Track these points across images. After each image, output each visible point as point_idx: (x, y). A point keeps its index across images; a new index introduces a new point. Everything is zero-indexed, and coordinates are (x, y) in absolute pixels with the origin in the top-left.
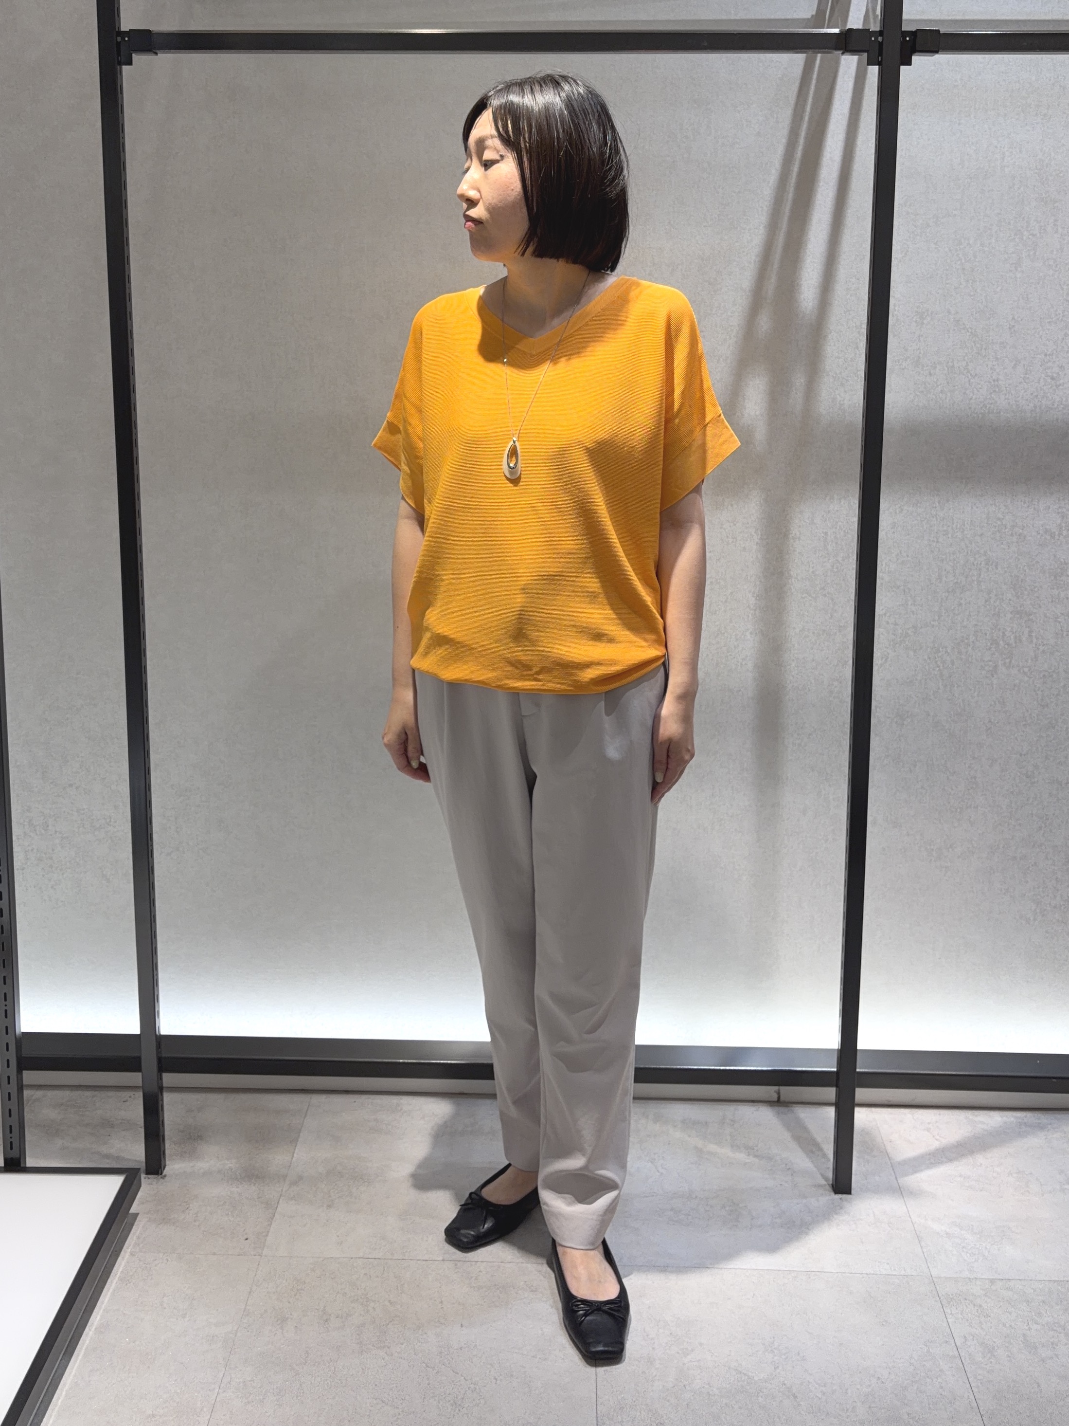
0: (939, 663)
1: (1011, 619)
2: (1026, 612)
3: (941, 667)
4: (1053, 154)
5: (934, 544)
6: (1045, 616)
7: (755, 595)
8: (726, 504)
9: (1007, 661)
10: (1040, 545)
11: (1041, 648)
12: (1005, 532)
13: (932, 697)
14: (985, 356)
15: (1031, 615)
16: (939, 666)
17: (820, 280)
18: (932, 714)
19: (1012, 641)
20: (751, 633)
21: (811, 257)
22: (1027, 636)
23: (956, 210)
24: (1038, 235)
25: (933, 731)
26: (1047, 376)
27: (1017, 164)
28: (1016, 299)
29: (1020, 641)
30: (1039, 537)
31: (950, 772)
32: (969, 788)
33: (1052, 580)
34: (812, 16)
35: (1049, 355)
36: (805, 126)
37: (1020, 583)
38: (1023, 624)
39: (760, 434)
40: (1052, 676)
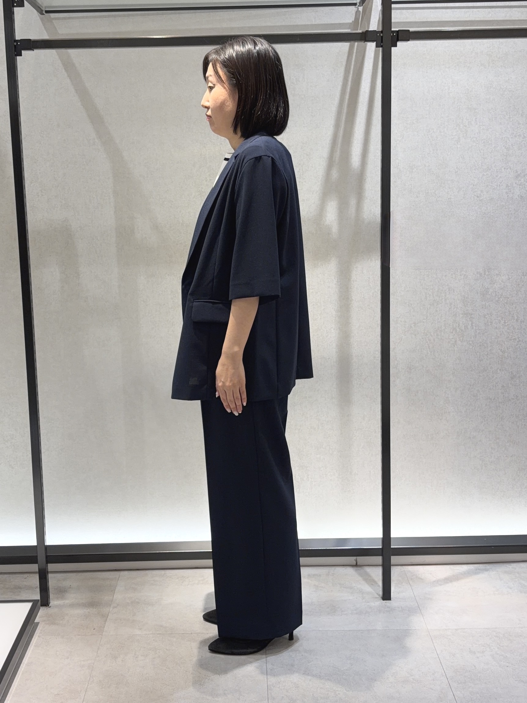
0: (427, 341)
1: (462, 317)
2: (469, 313)
3: (429, 343)
4: (473, 86)
5: (423, 281)
6: (479, 314)
7: (335, 310)
8: (319, 265)
9: (461, 338)
10: (475, 280)
11: (478, 331)
12: (457, 274)
13: (425, 358)
14: (444, 187)
15: (472, 315)
16: (427, 342)
17: (362, 152)
18: (425, 366)
19: (463, 328)
20: (334, 329)
21: (356, 140)
22: (470, 325)
23: (426, 115)
24: (468, 126)
25: (426, 375)
26: (475, 195)
27: (456, 91)
28: (458, 158)
29: (468, 328)
30: (474, 276)
31: (435, 395)
32: (445, 403)
33: (482, 297)
34: (353, 21)
35: (475, 185)
36: (351, 76)
37: (466, 299)
38: (468, 320)
39: (335, 229)
40: (484, 345)
